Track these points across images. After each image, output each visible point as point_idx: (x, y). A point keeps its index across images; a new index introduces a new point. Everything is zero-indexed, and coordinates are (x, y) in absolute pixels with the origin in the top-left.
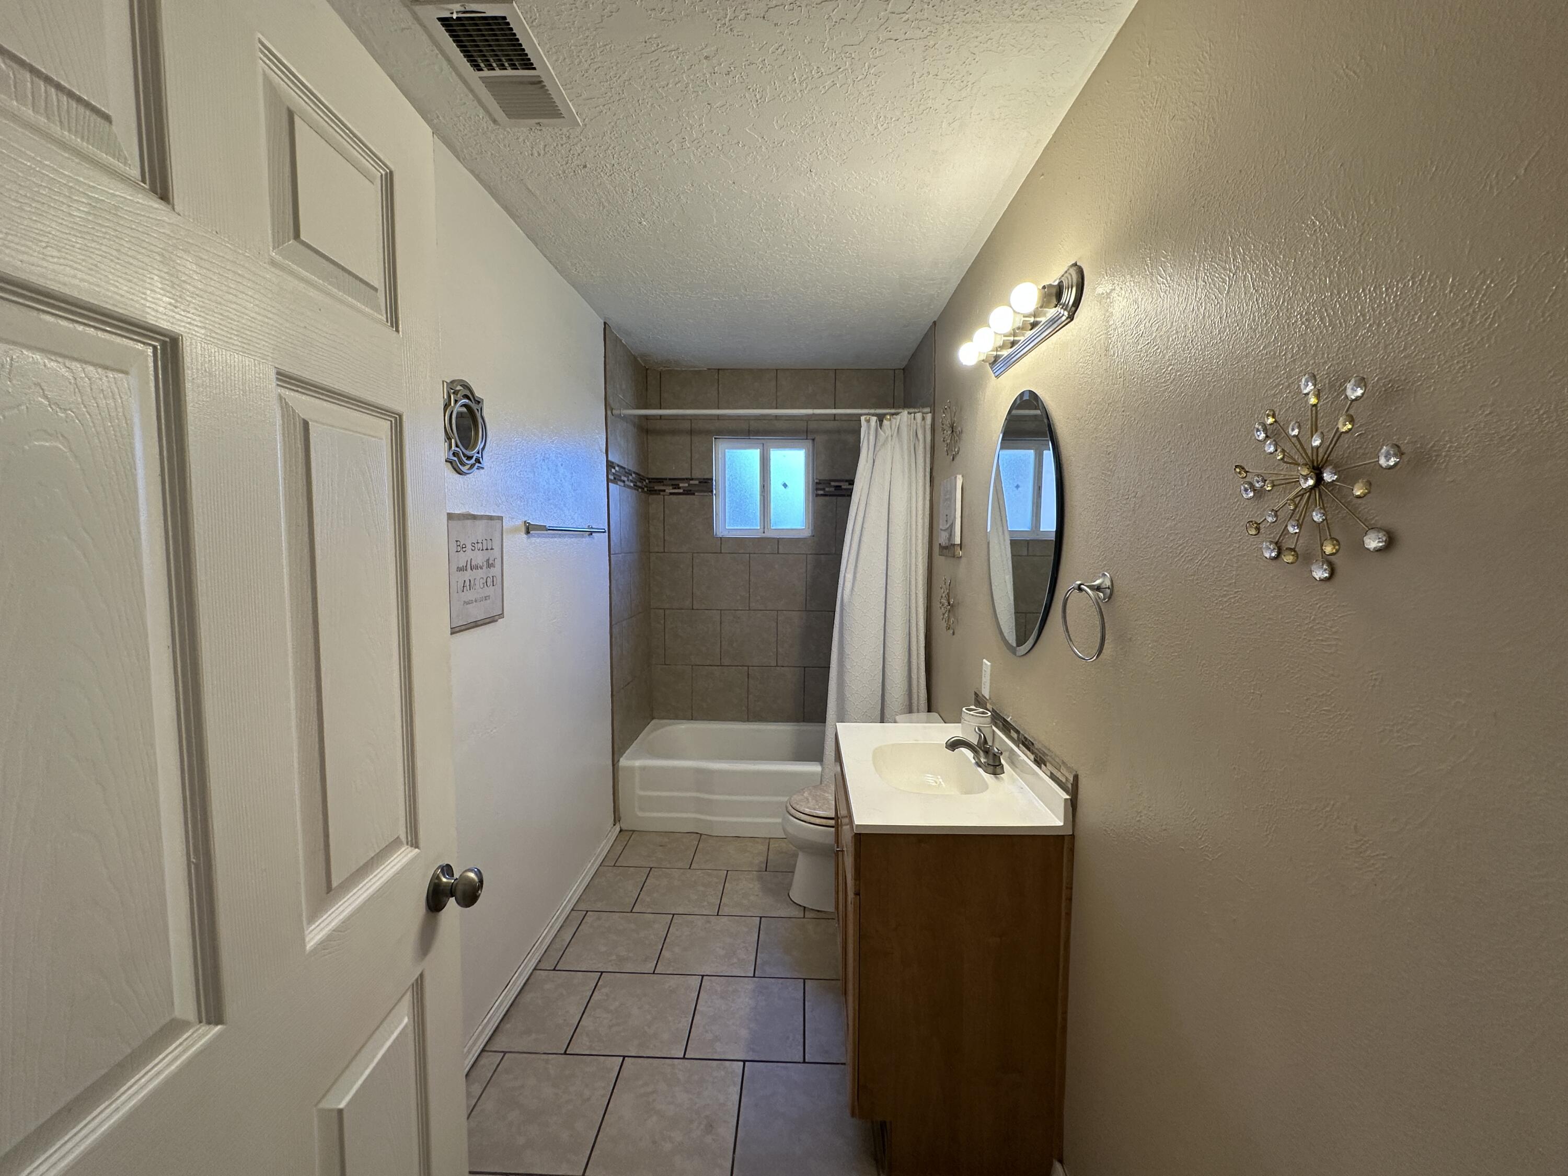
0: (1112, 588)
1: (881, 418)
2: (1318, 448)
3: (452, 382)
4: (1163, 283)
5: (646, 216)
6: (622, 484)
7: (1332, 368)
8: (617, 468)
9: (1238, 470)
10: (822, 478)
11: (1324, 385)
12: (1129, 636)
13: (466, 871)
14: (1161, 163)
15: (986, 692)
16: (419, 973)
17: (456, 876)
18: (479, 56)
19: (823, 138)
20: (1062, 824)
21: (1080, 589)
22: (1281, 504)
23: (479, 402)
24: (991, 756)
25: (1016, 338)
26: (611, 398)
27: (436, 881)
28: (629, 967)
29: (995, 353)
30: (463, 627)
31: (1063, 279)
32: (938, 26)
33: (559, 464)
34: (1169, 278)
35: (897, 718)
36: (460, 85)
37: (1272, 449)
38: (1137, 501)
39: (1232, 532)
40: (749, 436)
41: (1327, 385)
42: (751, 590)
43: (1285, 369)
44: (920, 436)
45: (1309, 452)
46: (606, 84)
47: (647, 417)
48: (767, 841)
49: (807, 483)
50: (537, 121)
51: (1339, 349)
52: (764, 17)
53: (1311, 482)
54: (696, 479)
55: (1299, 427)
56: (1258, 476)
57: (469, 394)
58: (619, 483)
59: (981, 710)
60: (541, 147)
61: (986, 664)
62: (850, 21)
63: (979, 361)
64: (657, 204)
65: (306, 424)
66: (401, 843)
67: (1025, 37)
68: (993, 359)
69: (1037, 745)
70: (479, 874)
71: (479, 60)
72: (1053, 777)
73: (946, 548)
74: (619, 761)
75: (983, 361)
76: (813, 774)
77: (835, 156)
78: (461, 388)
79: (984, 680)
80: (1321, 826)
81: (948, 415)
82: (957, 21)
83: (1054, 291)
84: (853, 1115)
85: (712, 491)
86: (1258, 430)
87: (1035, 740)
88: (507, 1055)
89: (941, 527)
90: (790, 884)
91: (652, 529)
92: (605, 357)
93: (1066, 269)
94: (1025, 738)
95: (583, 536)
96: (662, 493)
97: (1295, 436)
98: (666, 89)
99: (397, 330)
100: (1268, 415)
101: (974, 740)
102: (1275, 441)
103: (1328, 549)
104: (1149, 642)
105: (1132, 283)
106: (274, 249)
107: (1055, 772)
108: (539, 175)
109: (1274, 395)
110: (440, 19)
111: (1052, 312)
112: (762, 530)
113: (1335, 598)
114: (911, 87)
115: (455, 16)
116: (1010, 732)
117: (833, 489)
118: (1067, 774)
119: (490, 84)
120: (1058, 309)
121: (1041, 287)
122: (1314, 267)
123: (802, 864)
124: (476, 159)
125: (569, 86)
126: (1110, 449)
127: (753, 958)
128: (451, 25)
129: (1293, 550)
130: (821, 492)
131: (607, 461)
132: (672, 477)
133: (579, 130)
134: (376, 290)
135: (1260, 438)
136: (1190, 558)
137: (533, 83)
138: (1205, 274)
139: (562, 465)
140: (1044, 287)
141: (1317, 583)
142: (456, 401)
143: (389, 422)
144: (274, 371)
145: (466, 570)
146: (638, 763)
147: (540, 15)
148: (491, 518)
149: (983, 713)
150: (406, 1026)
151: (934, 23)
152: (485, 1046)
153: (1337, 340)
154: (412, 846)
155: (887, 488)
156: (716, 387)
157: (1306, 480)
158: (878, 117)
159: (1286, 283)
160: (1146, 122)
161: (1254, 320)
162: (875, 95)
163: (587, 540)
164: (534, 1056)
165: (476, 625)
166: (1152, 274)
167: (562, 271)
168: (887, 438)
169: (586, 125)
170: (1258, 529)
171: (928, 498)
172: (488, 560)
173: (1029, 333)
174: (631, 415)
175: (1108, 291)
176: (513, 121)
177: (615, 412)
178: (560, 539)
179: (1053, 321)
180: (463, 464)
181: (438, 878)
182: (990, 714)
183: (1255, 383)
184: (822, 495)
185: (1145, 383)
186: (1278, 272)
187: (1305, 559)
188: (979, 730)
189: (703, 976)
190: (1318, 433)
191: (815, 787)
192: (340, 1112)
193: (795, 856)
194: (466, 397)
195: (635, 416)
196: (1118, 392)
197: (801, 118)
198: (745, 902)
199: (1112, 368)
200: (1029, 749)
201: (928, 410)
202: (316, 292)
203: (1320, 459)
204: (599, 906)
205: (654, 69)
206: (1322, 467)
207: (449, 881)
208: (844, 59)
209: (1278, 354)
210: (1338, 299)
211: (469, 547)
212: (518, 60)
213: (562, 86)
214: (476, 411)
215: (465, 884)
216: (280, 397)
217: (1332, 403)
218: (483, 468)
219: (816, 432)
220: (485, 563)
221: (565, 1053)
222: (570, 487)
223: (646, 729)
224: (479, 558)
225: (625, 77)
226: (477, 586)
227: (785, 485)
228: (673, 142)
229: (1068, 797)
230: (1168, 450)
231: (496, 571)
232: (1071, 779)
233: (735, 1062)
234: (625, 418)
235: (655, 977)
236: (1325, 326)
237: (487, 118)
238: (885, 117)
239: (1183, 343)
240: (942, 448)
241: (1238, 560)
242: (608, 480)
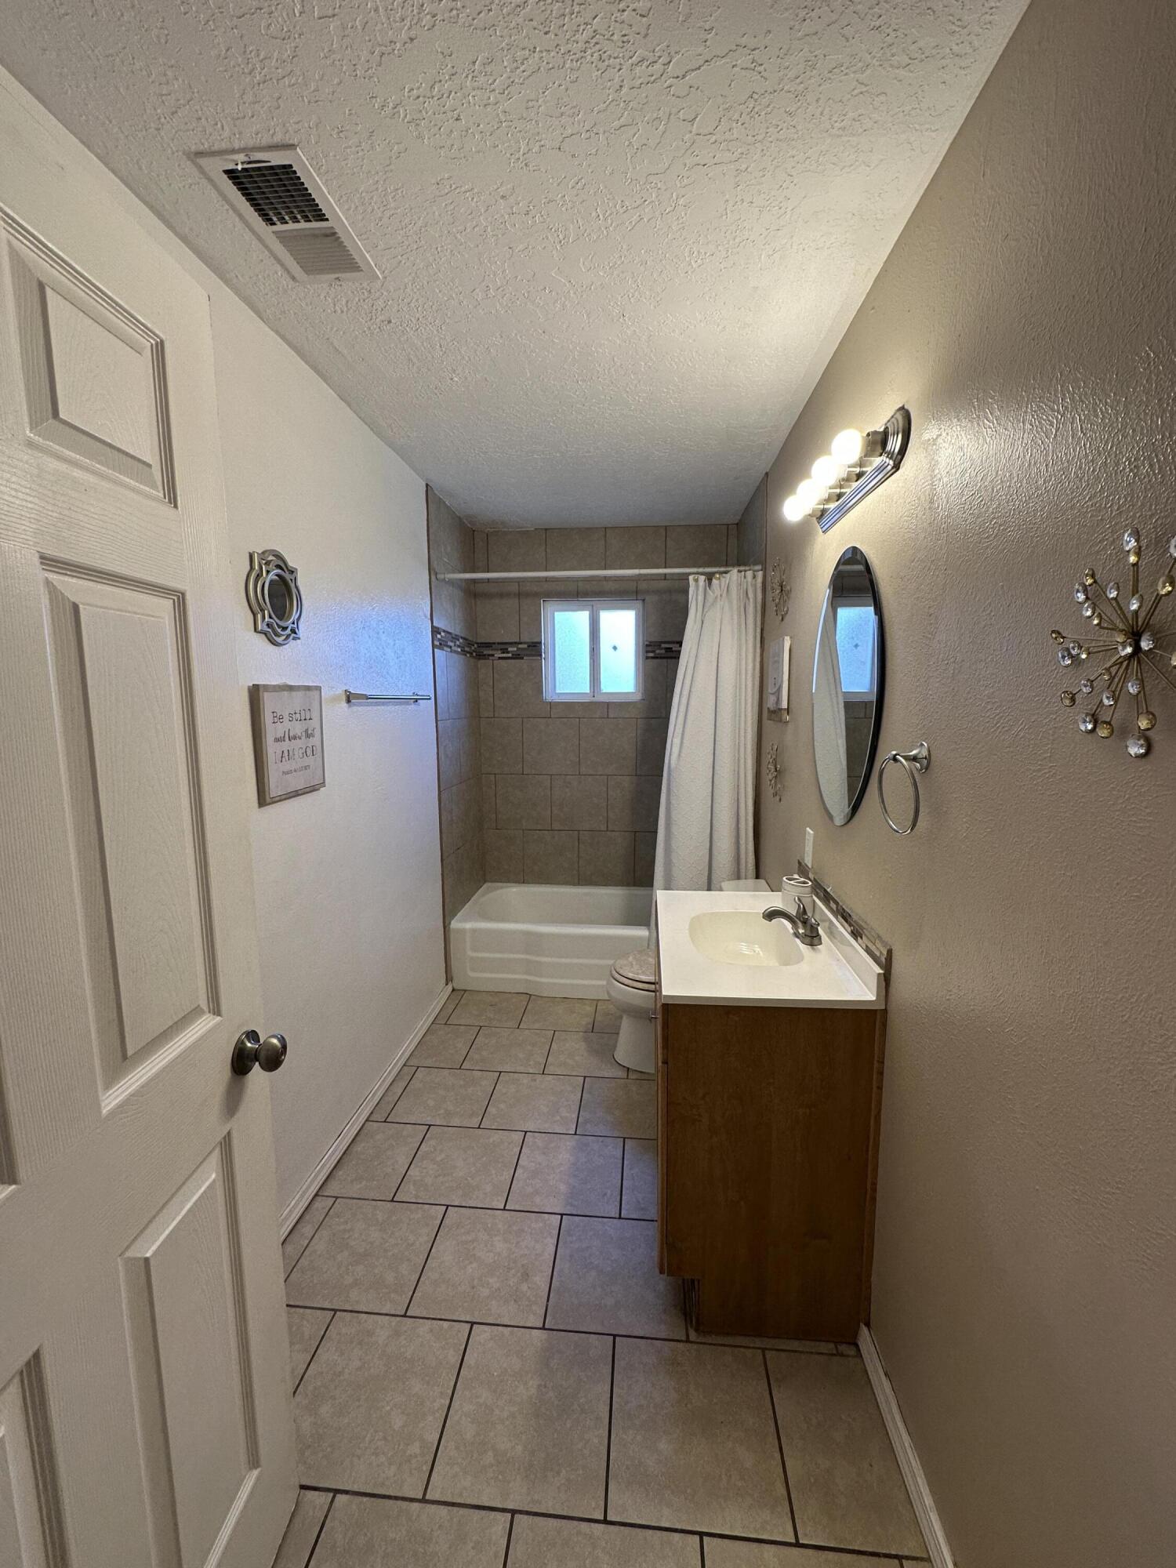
0: (928, 758)
1: (710, 578)
2: (1136, 612)
3: (263, 553)
4: (990, 428)
5: (457, 372)
6: (449, 650)
7: (1159, 522)
8: (443, 634)
9: (1054, 635)
10: (653, 639)
11: (1150, 541)
12: (945, 809)
13: (269, 1037)
14: (992, 290)
15: (808, 861)
16: (225, 1132)
17: (261, 1042)
18: (271, 209)
19: (634, 279)
20: (874, 998)
21: (895, 759)
22: (1096, 675)
23: (293, 572)
24: (809, 927)
25: (842, 490)
26: (436, 562)
27: (240, 1046)
28: (456, 1121)
29: (822, 507)
30: (283, 797)
31: (888, 425)
32: (749, 147)
33: (381, 632)
34: (995, 422)
35: (724, 885)
36: (255, 242)
37: (1089, 613)
38: (957, 666)
39: (1049, 703)
40: (578, 597)
41: (1153, 541)
42: (581, 755)
43: (1110, 522)
44: (751, 595)
45: (1129, 616)
46: (401, 232)
47: (474, 581)
48: (595, 1002)
49: (637, 644)
50: (337, 275)
51: (1168, 499)
52: (559, 148)
53: (1129, 650)
54: (525, 643)
55: (1118, 589)
56: (1074, 642)
57: (282, 564)
58: (445, 648)
59: (802, 879)
60: (344, 303)
61: (809, 833)
62: (653, 148)
63: (806, 516)
64: (467, 358)
65: (76, 608)
66: (202, 1012)
67: (848, 153)
68: (820, 514)
69: (855, 918)
70: (282, 1040)
71: (271, 213)
72: (868, 951)
73: (774, 712)
74: (450, 923)
75: (809, 515)
76: (640, 938)
77: (648, 298)
78: (274, 558)
79: (807, 849)
80: (1125, 1018)
81: (778, 575)
82: (770, 139)
83: (879, 438)
84: (662, 1272)
85: (541, 655)
86: (1078, 591)
87: (852, 912)
88: (338, 1200)
89: (770, 691)
90: (615, 1046)
91: (481, 694)
92: (428, 520)
93: (892, 414)
94: (843, 909)
95: (408, 704)
96: (491, 658)
97: (1113, 598)
98: (464, 233)
99: (176, 506)
100: (1087, 575)
101: (793, 911)
102: (1093, 603)
103: (1143, 724)
104: (963, 816)
105: (958, 427)
106: (31, 430)
107: (870, 945)
108: (344, 333)
109: (1098, 552)
110: (227, 172)
111: (877, 461)
112: (592, 694)
113: (1151, 776)
114: (724, 217)
115: (240, 167)
116: (829, 902)
117: (663, 651)
118: (882, 949)
119: (282, 237)
120: (884, 458)
121: (865, 435)
122: (1146, 406)
123: (626, 1026)
124: (280, 318)
125: (364, 237)
126: (931, 611)
127: (575, 1116)
128: (238, 178)
129: (1109, 723)
130: (651, 655)
131: (432, 626)
132: (500, 641)
133: (379, 283)
134: (149, 466)
135: (1080, 600)
136: (1006, 729)
137: (327, 236)
138: (1033, 416)
139: (383, 632)
140: (868, 435)
141: (1133, 759)
142: (268, 572)
143: (172, 601)
144: (37, 555)
145: (284, 741)
146: (468, 926)
147: (326, 161)
148: (308, 688)
149: (804, 883)
150: (214, 1181)
151: (745, 143)
152: (318, 1192)
153: (1166, 490)
154: (214, 1014)
155: (715, 650)
156: (544, 548)
157: (1124, 648)
158: (691, 253)
159: (1115, 425)
160: (978, 244)
161: (1080, 468)
162: (686, 228)
163: (413, 707)
164: (363, 1201)
165: (296, 794)
166: (978, 417)
167: (378, 433)
168: (716, 597)
169: (385, 278)
170: (1073, 700)
171: (758, 659)
172: (307, 731)
173: (855, 485)
174: (456, 579)
175: (935, 437)
176: (312, 277)
177: (441, 576)
178: (383, 707)
179: (880, 469)
180: (277, 635)
181: (243, 1043)
182: (810, 883)
183: (1079, 539)
184: (652, 658)
185: (968, 538)
186: (1108, 413)
187: (1121, 733)
188: (799, 899)
189: (526, 1132)
190: (1137, 596)
191: (640, 952)
192: (147, 1260)
193: (621, 1017)
194: (279, 567)
195: (461, 580)
196: (941, 549)
197: (609, 257)
198: (570, 1062)
199: (936, 522)
200: (846, 921)
201: (759, 567)
202: (79, 471)
203: (1140, 624)
204: (428, 1063)
205: (449, 213)
206: (1142, 632)
207: (254, 1046)
208: (650, 190)
209: (1103, 506)
210: (1169, 442)
211: (286, 717)
212: (310, 211)
213: (357, 236)
214: (290, 581)
215: (268, 1050)
216: (48, 582)
217: (1158, 561)
218: (299, 638)
219: (647, 592)
220: (304, 734)
221: (392, 1201)
222: (393, 654)
223: (480, 891)
224: (298, 728)
225: (420, 223)
226: (296, 756)
227: (615, 648)
228: (477, 290)
229: (882, 972)
230: (988, 612)
231: (316, 740)
232: (885, 953)
233: (554, 1216)
234: (451, 582)
235: (480, 1131)
236: (1154, 474)
237: (285, 275)
238: (699, 252)
239: (1007, 494)
240: (771, 608)
241: (1054, 732)
242: (434, 646)
